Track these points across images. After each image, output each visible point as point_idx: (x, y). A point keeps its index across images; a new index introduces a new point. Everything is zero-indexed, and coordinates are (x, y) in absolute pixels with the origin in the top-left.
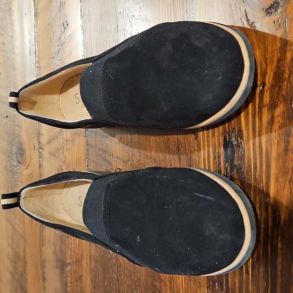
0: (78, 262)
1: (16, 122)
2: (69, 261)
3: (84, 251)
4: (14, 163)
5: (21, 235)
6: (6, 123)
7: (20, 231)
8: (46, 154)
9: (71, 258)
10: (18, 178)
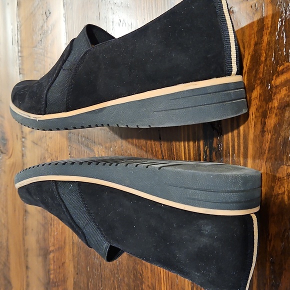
0: (61, 249)
2: (51, 248)
3: (67, 238)
5: (4, 224)
7: (3, 221)
8: (28, 143)
9: (54, 245)
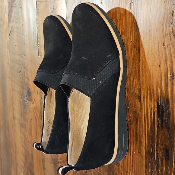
1: (26, 76)
4: (25, 99)
6: (19, 75)
9: (61, 159)
10: (27, 108)
